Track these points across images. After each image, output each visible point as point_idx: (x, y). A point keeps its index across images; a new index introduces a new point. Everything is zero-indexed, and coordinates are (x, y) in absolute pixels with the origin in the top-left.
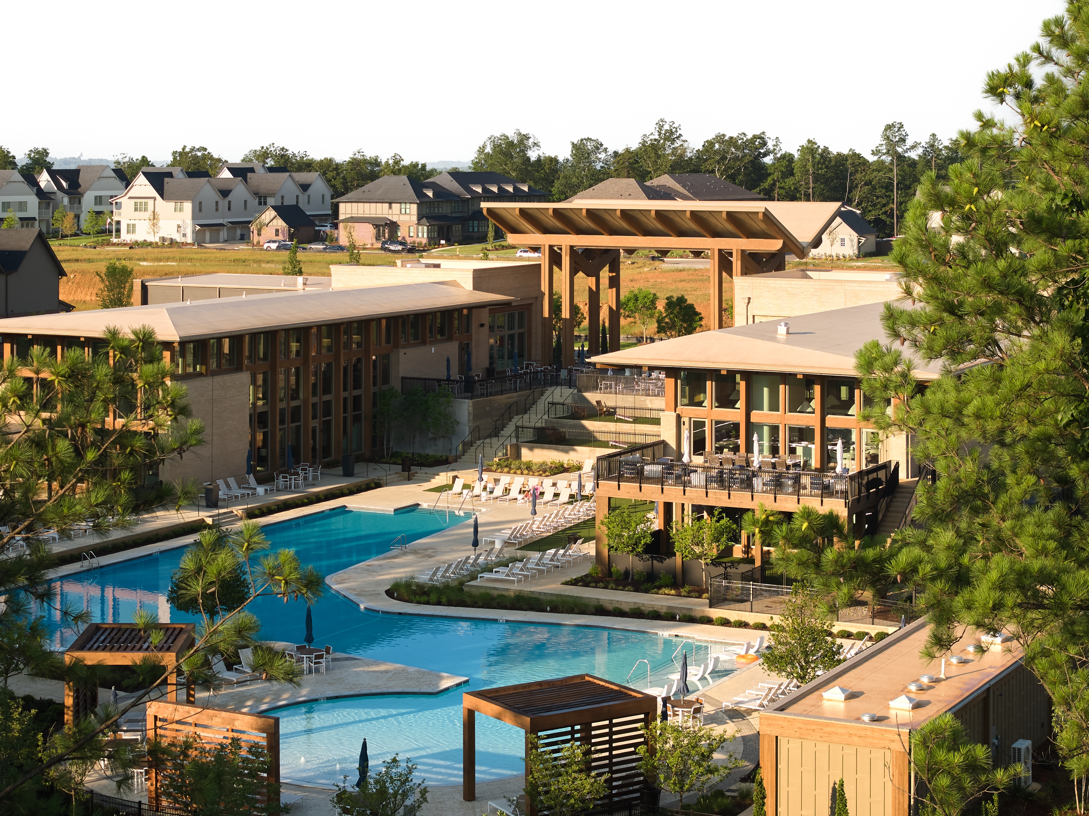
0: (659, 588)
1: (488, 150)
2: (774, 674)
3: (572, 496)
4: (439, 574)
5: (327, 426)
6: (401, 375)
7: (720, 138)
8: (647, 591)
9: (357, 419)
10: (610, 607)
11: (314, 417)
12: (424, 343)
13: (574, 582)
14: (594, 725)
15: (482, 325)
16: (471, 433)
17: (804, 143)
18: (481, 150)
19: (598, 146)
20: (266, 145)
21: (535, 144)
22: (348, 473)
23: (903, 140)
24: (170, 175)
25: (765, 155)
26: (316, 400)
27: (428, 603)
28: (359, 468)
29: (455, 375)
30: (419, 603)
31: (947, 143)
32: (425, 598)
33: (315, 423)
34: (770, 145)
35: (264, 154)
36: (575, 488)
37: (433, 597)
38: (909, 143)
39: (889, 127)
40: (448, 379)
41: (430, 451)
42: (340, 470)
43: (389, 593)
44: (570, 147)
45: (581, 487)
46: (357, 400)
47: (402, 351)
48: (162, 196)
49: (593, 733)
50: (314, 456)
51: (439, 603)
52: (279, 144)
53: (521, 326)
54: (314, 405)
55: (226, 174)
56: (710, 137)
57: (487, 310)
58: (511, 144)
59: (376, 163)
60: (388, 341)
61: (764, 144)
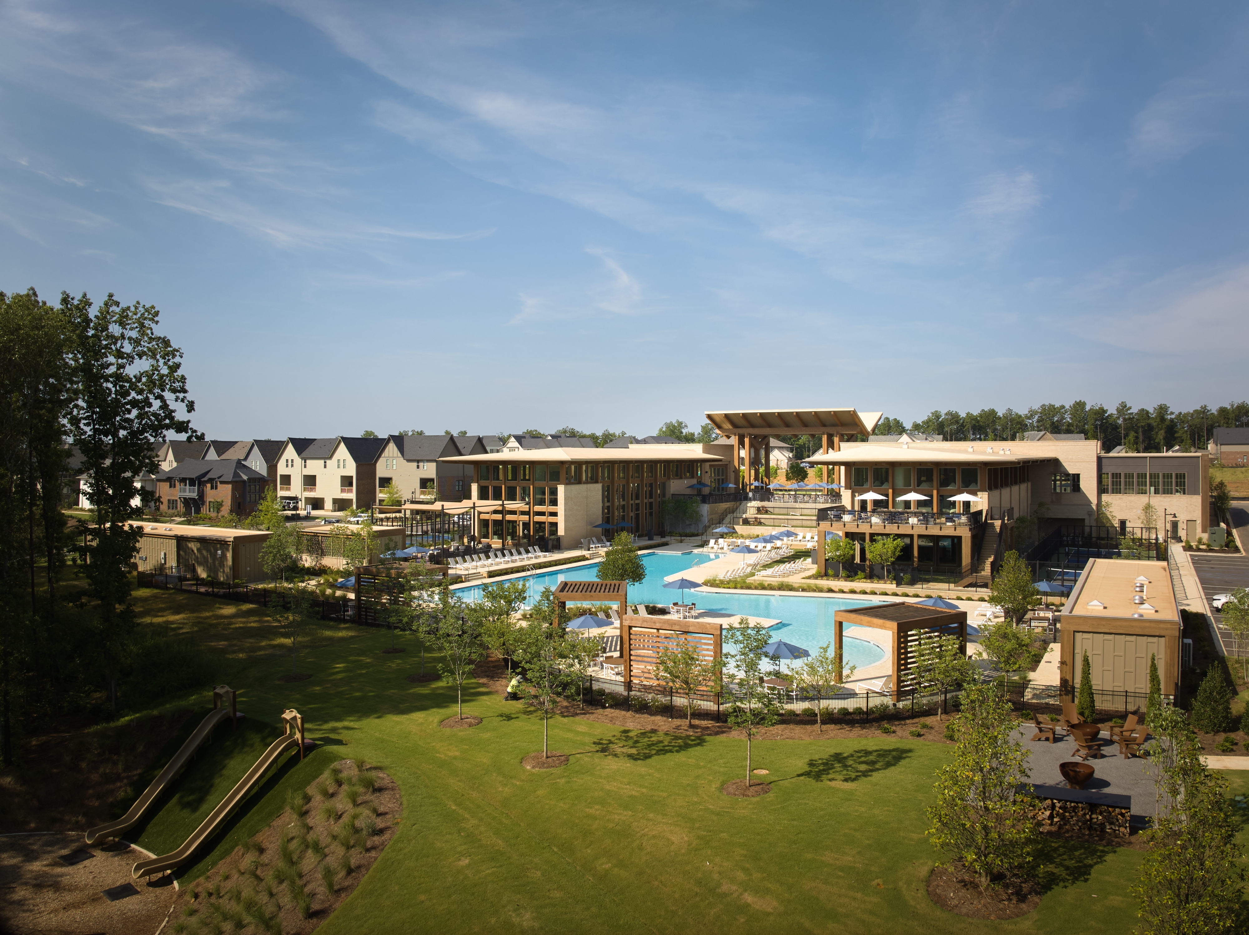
4: (729, 574)
5: (637, 516)
6: (672, 493)
9: (651, 514)
10: (836, 589)
11: (632, 511)
12: (681, 478)
13: (809, 578)
14: (909, 633)
15: (707, 472)
16: (709, 521)
18: (661, 430)
20: (565, 427)
22: (651, 539)
24: (524, 437)
26: (633, 502)
27: (729, 588)
28: (655, 537)
29: (696, 493)
30: (724, 588)
33: (632, 514)
35: (565, 432)
37: (732, 585)
40: (693, 495)
41: (688, 531)
42: (646, 538)
43: (705, 584)
44: (700, 428)
46: (651, 504)
47: (672, 481)
48: (521, 446)
49: (909, 639)
50: (632, 531)
51: (735, 588)
53: (722, 475)
54: (632, 504)
55: (550, 438)
57: (708, 464)
59: (614, 435)
60: (665, 476)
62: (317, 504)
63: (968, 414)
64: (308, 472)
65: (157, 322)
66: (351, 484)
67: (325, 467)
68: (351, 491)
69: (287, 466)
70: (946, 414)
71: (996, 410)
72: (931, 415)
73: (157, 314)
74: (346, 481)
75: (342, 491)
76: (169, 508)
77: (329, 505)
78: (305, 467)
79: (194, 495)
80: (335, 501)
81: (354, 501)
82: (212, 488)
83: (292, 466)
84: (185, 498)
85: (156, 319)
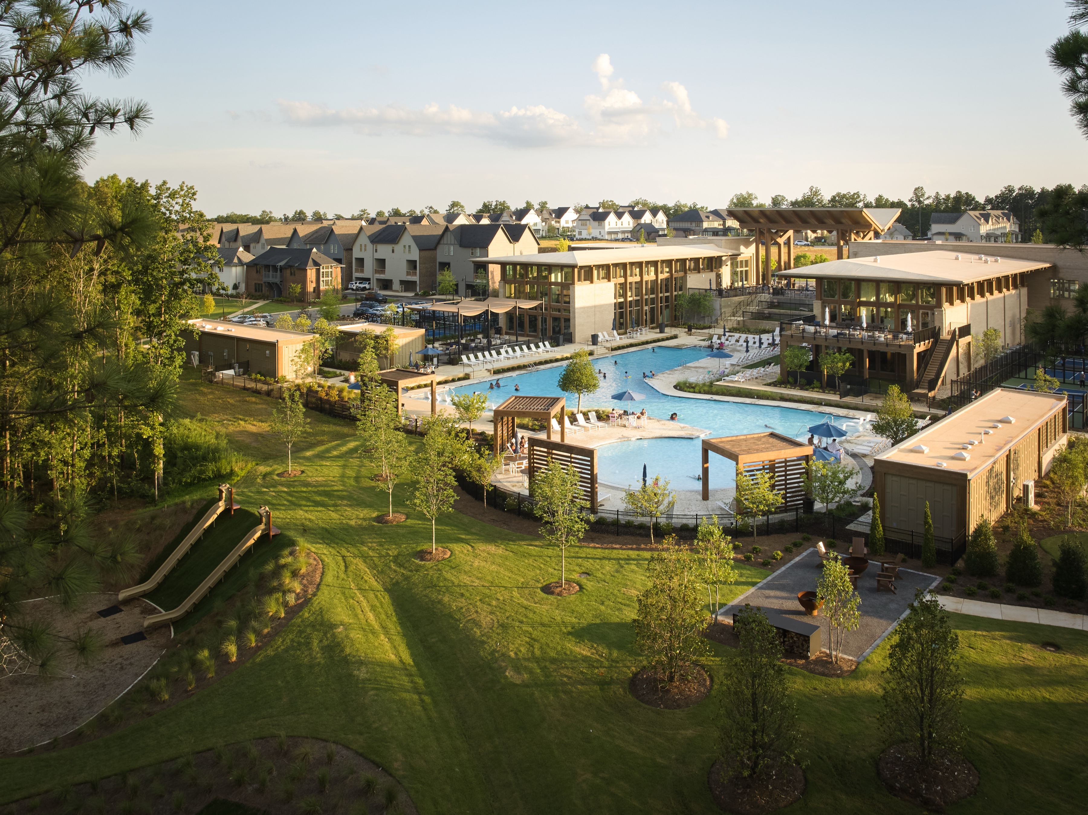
0: (813, 388)
1: (735, 201)
2: (879, 436)
3: (769, 344)
6: (688, 286)
7: (838, 194)
8: (807, 390)
9: (667, 307)
10: (787, 397)
11: (646, 305)
12: (699, 273)
13: (769, 384)
16: (721, 314)
17: (877, 196)
19: (783, 198)
21: (756, 198)
22: (662, 331)
23: (923, 195)
25: (859, 202)
26: (647, 297)
27: (694, 392)
28: (667, 330)
29: (714, 287)
30: (689, 392)
31: (943, 197)
32: (692, 390)
33: (647, 308)
34: (862, 197)
36: (771, 341)
38: (926, 196)
39: (916, 189)
40: (711, 289)
42: (658, 330)
43: (675, 387)
45: (774, 340)
46: (667, 298)
47: (689, 276)
50: (646, 324)
51: (700, 393)
52: (644, 198)
56: (834, 194)
58: (745, 199)
60: (682, 271)
61: (859, 197)
62: (386, 284)
63: (1043, 189)
64: (379, 256)
65: (195, 200)
66: (415, 268)
67: (393, 251)
68: (416, 275)
69: (361, 250)
70: (1020, 189)
71: (1073, 186)
72: (1004, 190)
73: (194, 194)
74: (412, 264)
75: (408, 274)
76: (256, 291)
77: (396, 286)
78: (376, 251)
79: (277, 280)
80: (402, 282)
81: (418, 282)
82: (291, 274)
83: (365, 250)
84: (269, 283)
85: (195, 197)
